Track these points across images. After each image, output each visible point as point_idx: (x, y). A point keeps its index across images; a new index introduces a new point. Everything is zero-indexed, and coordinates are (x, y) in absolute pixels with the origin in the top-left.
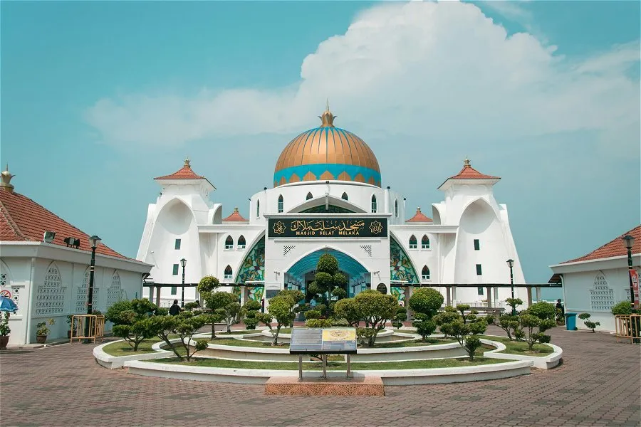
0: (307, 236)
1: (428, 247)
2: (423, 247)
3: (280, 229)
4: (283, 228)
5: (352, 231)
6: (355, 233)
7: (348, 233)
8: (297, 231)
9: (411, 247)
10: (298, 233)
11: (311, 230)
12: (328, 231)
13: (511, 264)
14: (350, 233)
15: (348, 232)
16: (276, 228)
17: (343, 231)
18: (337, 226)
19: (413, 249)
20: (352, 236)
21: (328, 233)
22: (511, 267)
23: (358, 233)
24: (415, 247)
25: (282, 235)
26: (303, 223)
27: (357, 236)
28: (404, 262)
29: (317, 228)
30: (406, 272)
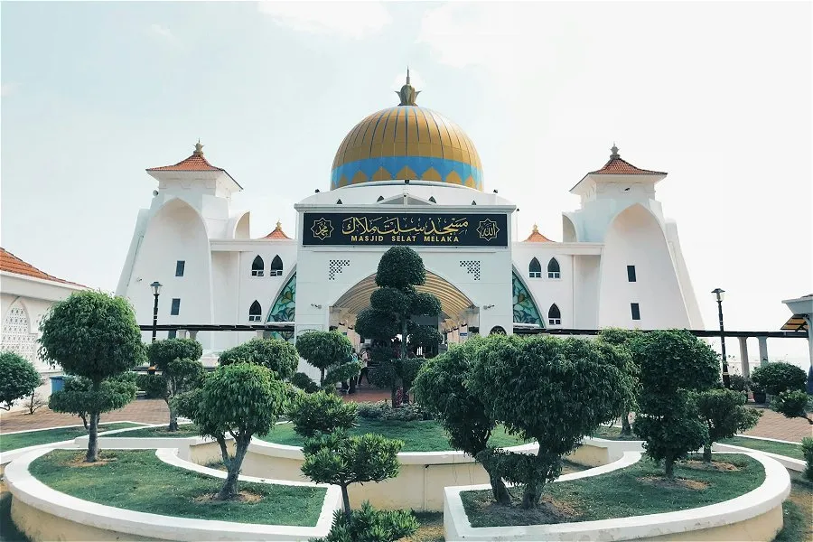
0: (369, 243)
1: (558, 276)
2: (551, 276)
3: (324, 231)
4: (329, 229)
5: (446, 236)
6: (452, 239)
7: (439, 239)
8: (354, 234)
9: (532, 276)
10: (354, 238)
11: (377, 234)
12: (406, 235)
13: (719, 297)
14: (443, 239)
15: (440, 237)
16: (317, 229)
17: (431, 235)
18: (422, 226)
19: (535, 279)
20: (447, 244)
21: (405, 239)
22: (720, 302)
23: (456, 239)
24: (539, 276)
25: (326, 242)
26: (363, 222)
27: (456, 244)
28: (521, 298)
29: (388, 229)
30: (524, 312)
